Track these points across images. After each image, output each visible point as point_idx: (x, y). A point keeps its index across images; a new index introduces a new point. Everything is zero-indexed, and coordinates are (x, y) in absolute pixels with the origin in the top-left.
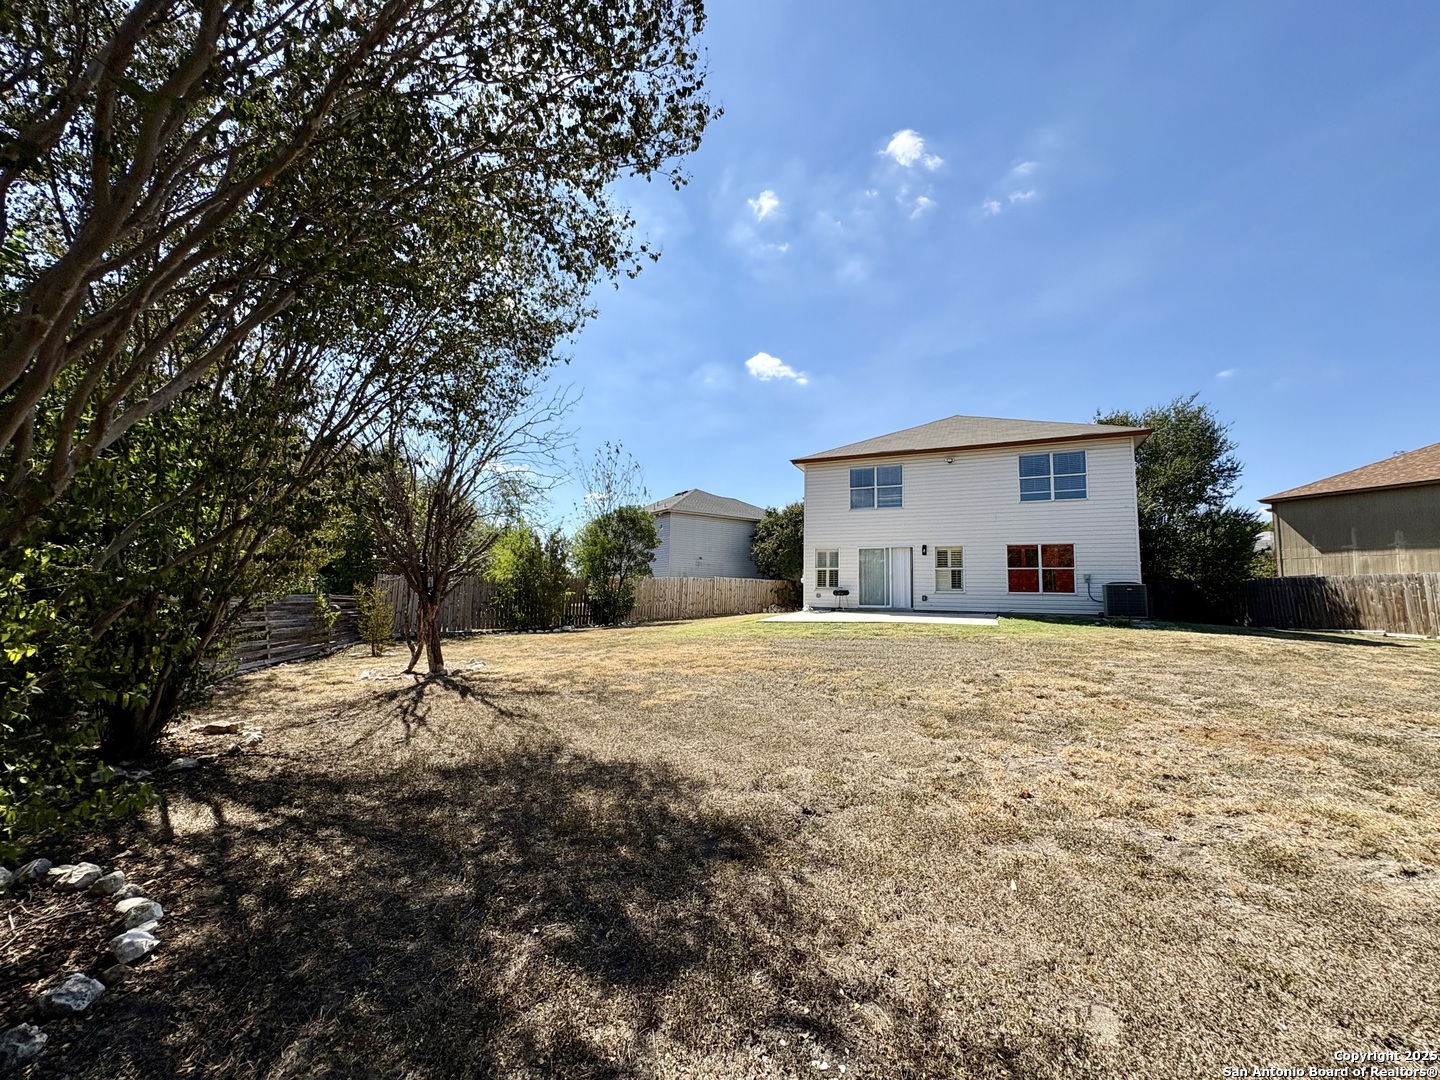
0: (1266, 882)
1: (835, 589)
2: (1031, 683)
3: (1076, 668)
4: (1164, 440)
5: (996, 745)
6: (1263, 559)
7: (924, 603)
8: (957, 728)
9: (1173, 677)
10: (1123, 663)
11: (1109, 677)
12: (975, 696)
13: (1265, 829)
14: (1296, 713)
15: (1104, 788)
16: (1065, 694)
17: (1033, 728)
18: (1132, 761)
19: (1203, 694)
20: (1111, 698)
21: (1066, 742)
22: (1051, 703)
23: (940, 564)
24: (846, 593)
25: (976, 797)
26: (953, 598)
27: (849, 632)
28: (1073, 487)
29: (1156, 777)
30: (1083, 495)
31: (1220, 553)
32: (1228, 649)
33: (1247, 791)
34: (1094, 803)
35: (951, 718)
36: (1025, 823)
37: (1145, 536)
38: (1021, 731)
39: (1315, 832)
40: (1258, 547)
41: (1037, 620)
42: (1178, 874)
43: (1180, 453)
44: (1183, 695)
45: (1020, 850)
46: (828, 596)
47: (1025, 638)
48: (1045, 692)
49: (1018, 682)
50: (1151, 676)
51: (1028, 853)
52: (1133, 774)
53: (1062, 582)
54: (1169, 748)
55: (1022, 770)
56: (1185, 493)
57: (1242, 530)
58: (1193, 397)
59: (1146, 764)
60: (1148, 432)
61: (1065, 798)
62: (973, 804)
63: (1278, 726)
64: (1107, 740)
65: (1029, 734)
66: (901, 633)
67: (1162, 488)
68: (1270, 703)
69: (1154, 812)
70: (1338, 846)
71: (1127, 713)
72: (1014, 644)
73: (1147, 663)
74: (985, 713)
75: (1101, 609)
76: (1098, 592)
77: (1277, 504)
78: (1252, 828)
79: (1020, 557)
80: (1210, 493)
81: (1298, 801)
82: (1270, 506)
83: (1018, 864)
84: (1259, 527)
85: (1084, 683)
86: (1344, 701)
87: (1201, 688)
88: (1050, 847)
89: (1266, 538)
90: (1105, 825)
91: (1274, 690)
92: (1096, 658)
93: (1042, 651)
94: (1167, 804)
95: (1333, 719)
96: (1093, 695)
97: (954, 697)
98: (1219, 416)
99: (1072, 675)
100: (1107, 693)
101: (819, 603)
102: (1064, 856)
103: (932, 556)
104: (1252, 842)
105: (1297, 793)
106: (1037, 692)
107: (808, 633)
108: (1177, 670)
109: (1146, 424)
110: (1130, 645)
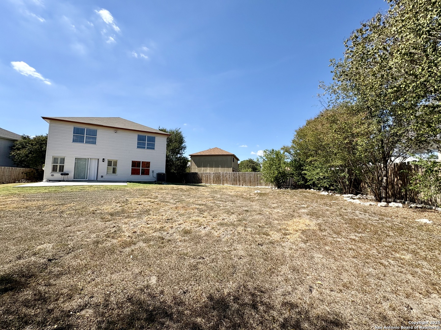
0: (185, 237)
1: (62, 173)
2: (137, 201)
3: (149, 196)
4: (173, 137)
5: (126, 220)
6: (188, 168)
7: (102, 178)
8: (114, 217)
9: (170, 196)
10: (160, 193)
11: (157, 197)
12: (120, 207)
13: (185, 226)
14: (191, 201)
15: (155, 225)
16: (146, 203)
17: (137, 213)
18: (161, 217)
19: (176, 199)
20: (157, 202)
21: (146, 216)
22: (142, 206)
23: (109, 165)
24: (68, 174)
25: (120, 237)
26: (113, 177)
27: (69, 189)
28: (151, 147)
29: (166, 220)
30: (154, 149)
31: (181, 166)
32: (181, 189)
33: (182, 219)
34: (152, 230)
35: (112, 215)
36: (134, 240)
37: (167, 161)
38: (134, 215)
39: (192, 224)
40: (188, 165)
41: (139, 183)
42: (169, 240)
43: (176, 142)
44: (172, 200)
45: (133, 247)
46: (58, 175)
47: (135, 188)
48: (141, 203)
49: (133, 201)
50: (166, 196)
51: (135, 247)
52: (161, 220)
53: (146, 172)
54: (168, 213)
55: (134, 226)
56: (176, 151)
57: (185, 161)
58: (180, 129)
59: (164, 217)
60: (170, 135)
61: (145, 230)
62: (119, 239)
63: (188, 204)
64: (156, 213)
65: (136, 215)
66: (92, 189)
67: (171, 149)
68: (187, 200)
69: (165, 228)
70: (196, 226)
71: (161, 206)
72: (132, 190)
73: (165, 193)
74: (123, 211)
75: (155, 179)
76: (155, 175)
77: (192, 156)
78: (183, 226)
79: (135, 164)
80: (181, 152)
81: (191, 219)
82: (190, 157)
83: (133, 251)
84: (188, 161)
85: (151, 200)
86: (199, 198)
87: (176, 198)
88: (141, 244)
89: (189, 163)
90: (154, 234)
91: (188, 197)
92: (153, 193)
93: (140, 192)
94: (168, 225)
95: (197, 202)
96: (153, 202)
97: (113, 208)
98: (184, 135)
99: (148, 198)
100: (156, 202)
101: (52, 178)
102: (145, 245)
103: (106, 163)
104: (183, 229)
105: (190, 217)
106: (138, 203)
107: (47, 191)
108: (171, 194)
109: (170, 133)
110: (161, 189)
